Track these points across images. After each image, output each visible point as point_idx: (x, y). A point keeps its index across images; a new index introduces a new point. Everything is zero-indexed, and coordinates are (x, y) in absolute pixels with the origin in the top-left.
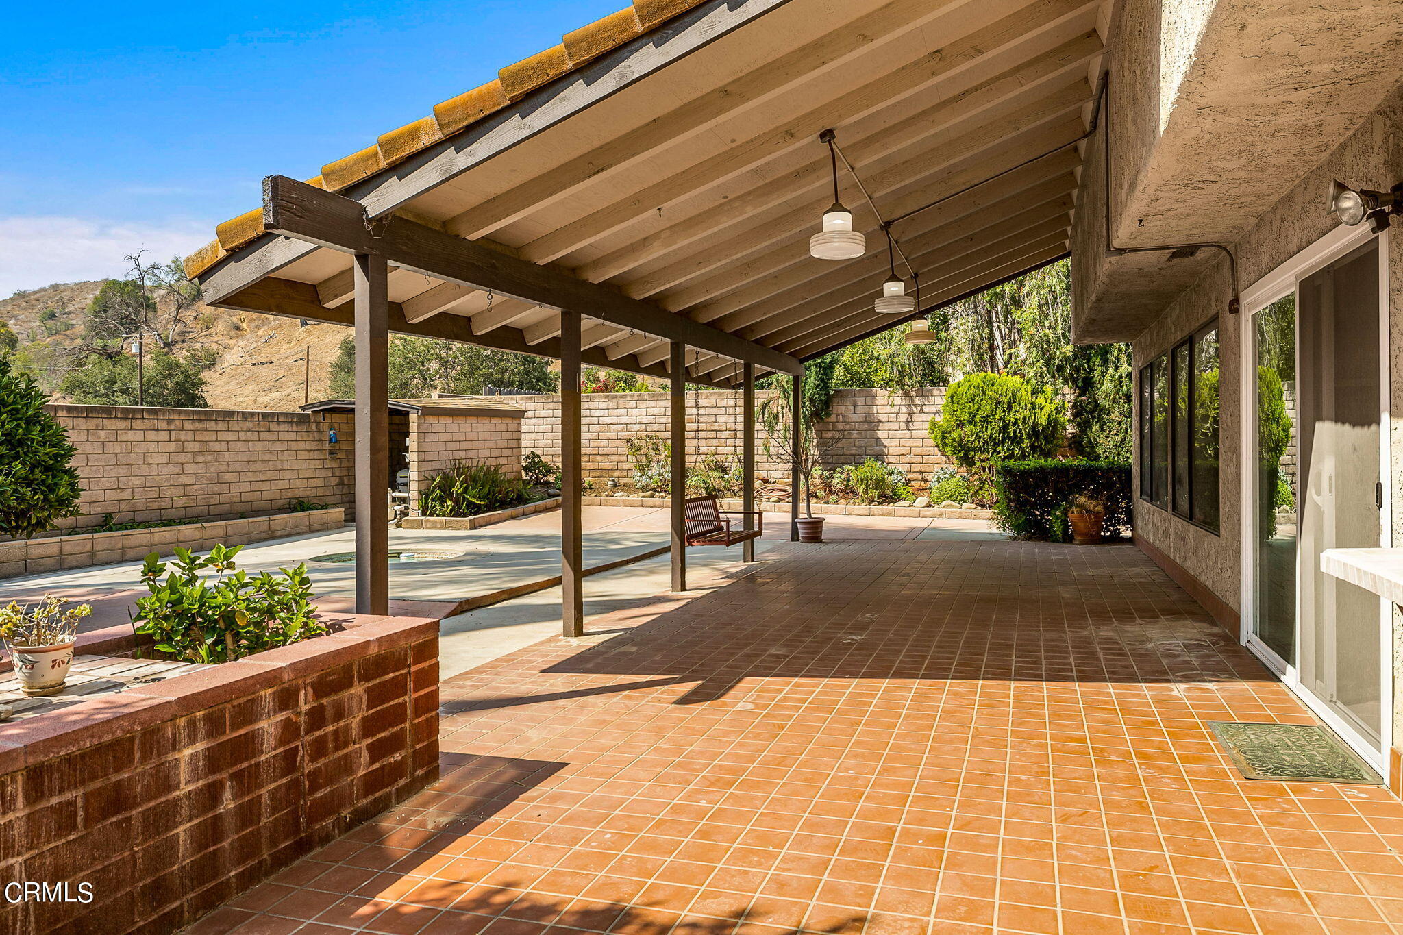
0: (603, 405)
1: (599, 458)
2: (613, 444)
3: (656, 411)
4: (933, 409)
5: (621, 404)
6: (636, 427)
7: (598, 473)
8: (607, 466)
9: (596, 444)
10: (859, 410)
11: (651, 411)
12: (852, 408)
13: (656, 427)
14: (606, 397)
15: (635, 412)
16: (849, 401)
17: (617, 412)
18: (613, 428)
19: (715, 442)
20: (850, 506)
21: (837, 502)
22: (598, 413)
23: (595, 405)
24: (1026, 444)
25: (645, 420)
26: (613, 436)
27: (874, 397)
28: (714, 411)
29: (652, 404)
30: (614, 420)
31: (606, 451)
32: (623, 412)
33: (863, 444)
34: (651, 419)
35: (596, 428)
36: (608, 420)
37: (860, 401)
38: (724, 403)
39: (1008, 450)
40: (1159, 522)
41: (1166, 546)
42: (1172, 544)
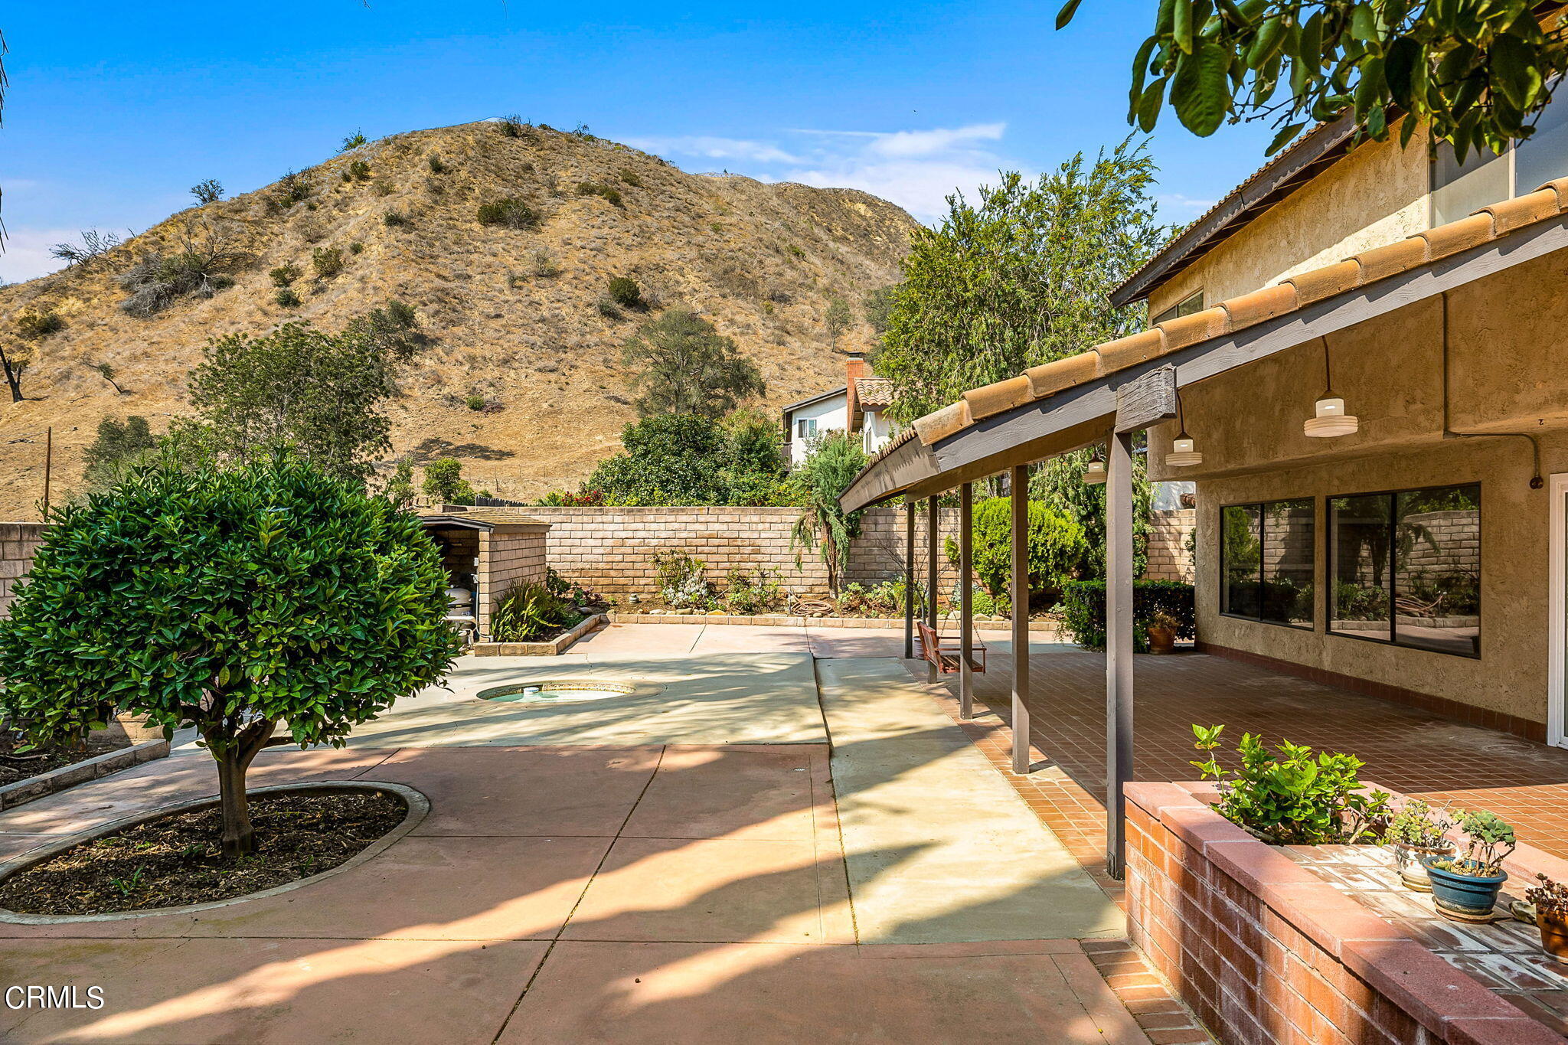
0: (618, 519)
1: (612, 573)
2: (628, 558)
3: (676, 526)
4: (948, 528)
5: (638, 518)
6: (654, 542)
7: (612, 588)
8: (622, 581)
9: (610, 558)
10: (880, 528)
11: (670, 526)
12: (873, 526)
13: (675, 542)
14: (622, 510)
15: (654, 526)
16: (870, 520)
17: (634, 526)
18: (629, 542)
19: (738, 558)
20: (891, 620)
21: (877, 617)
22: (612, 527)
23: (610, 518)
24: (1051, 562)
25: (664, 535)
26: (629, 550)
27: (894, 516)
28: (737, 526)
29: (672, 518)
30: (630, 534)
31: (621, 566)
32: (640, 526)
33: (883, 560)
34: (670, 534)
35: (610, 542)
36: (623, 535)
37: (881, 520)
38: (747, 519)
39: (1035, 567)
40: (1286, 639)
41: (1307, 659)
42: (1329, 658)
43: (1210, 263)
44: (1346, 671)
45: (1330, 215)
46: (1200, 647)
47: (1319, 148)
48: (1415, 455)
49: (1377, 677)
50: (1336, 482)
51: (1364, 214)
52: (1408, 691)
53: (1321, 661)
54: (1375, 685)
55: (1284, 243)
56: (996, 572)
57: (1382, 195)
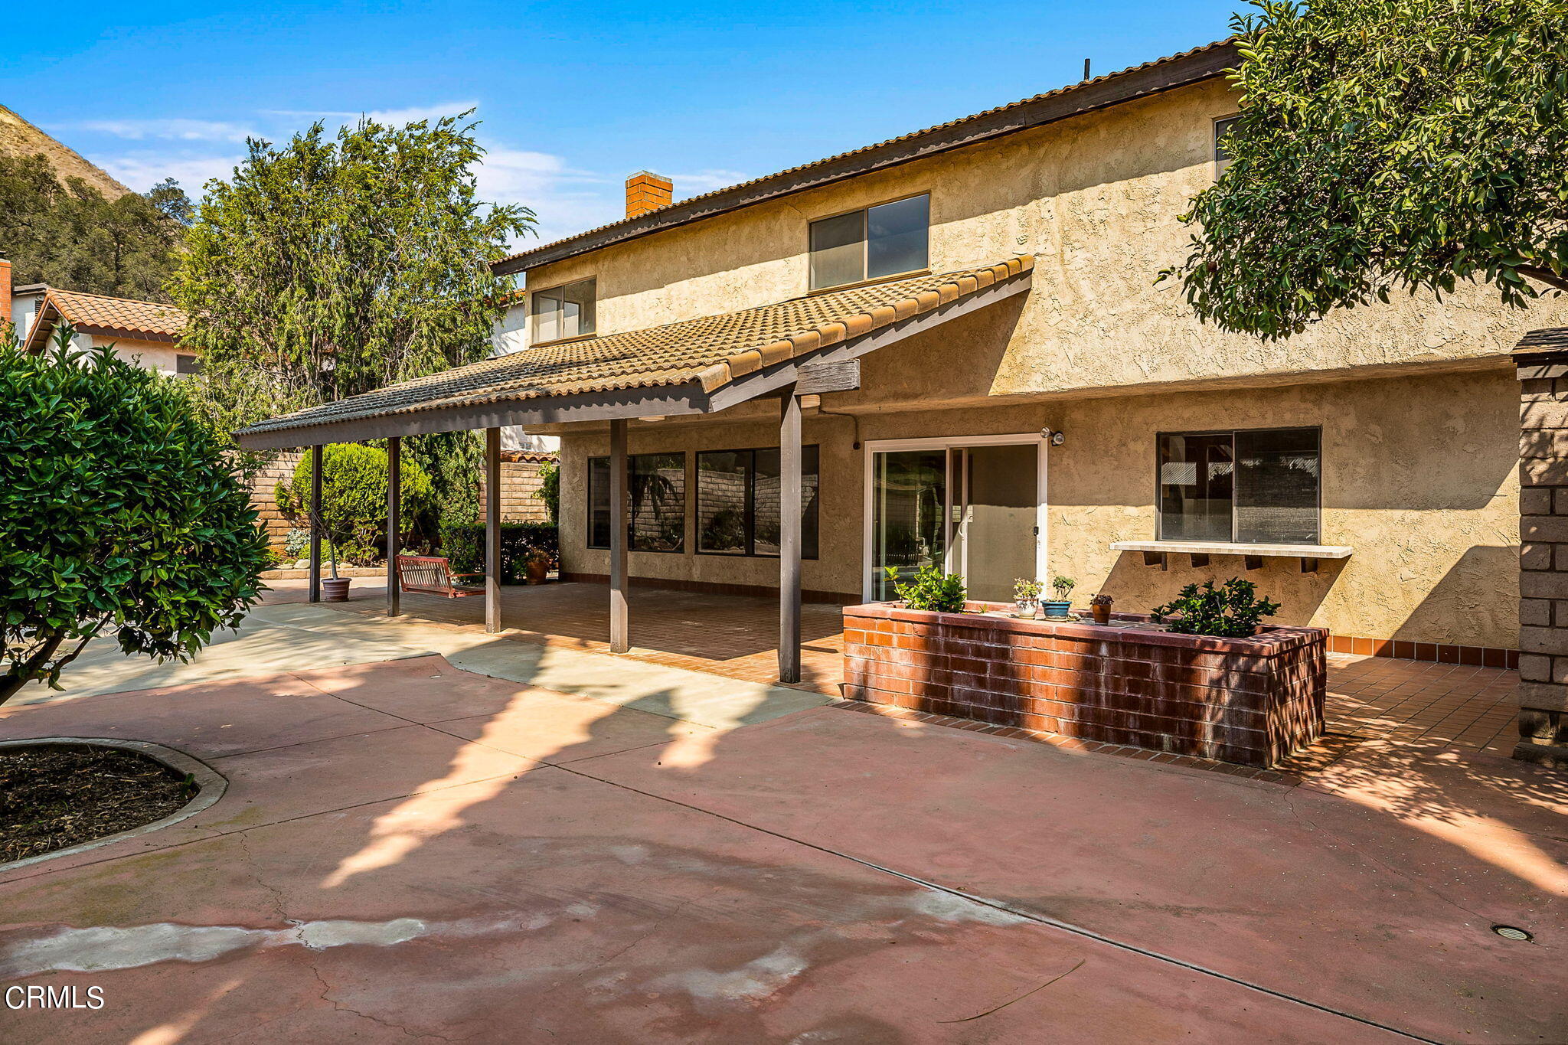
4: (278, 473)
40: (658, 561)
41: (680, 575)
42: (698, 572)
43: (605, 258)
44: (714, 580)
45: (728, 247)
46: (565, 577)
47: (735, 201)
48: (771, 425)
49: (741, 581)
50: (705, 441)
51: (757, 254)
52: (765, 588)
53: (691, 575)
54: (739, 587)
55: (684, 259)
56: (346, 519)
57: (771, 244)
